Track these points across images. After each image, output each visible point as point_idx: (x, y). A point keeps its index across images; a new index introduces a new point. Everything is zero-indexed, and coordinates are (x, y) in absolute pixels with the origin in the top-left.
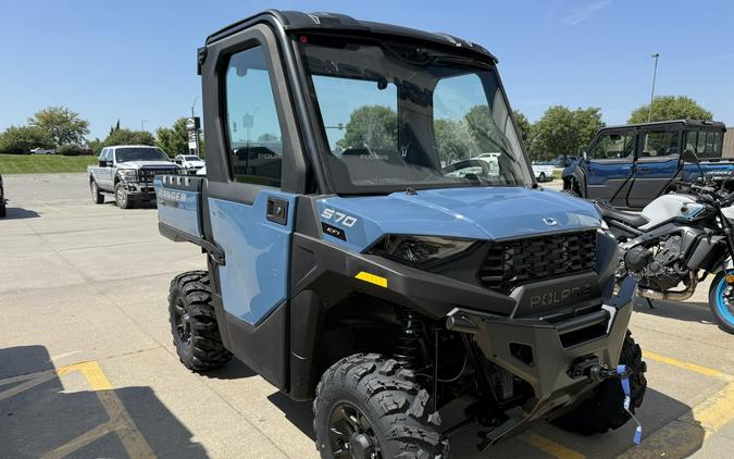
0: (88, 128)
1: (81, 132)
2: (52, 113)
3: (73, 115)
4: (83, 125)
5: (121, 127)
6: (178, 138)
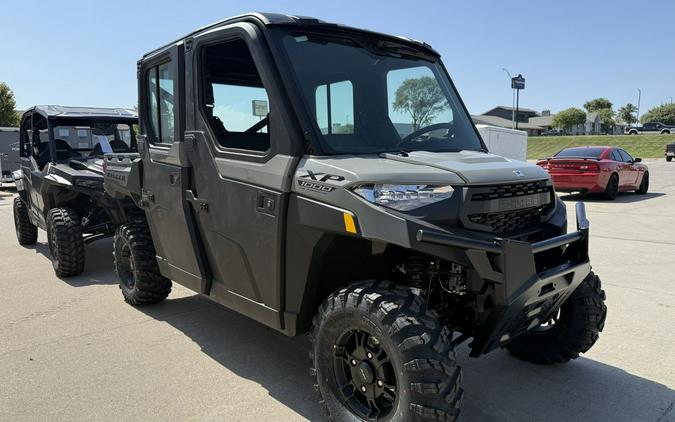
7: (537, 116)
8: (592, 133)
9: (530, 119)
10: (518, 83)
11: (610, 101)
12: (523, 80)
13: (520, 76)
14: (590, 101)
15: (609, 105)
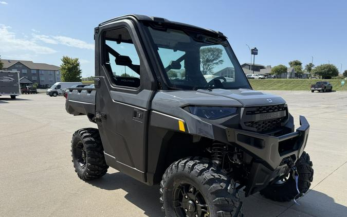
7: (265, 68)
8: (290, 77)
9: (261, 70)
10: (254, 52)
11: (301, 62)
12: (257, 50)
13: (255, 48)
14: (292, 61)
15: (300, 64)
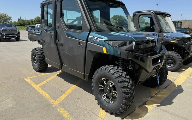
0: (12, 19)
1: (9, 20)
2: (2, 15)
3: (7, 15)
4: (10, 18)
5: (21, 19)
6: (36, 22)
